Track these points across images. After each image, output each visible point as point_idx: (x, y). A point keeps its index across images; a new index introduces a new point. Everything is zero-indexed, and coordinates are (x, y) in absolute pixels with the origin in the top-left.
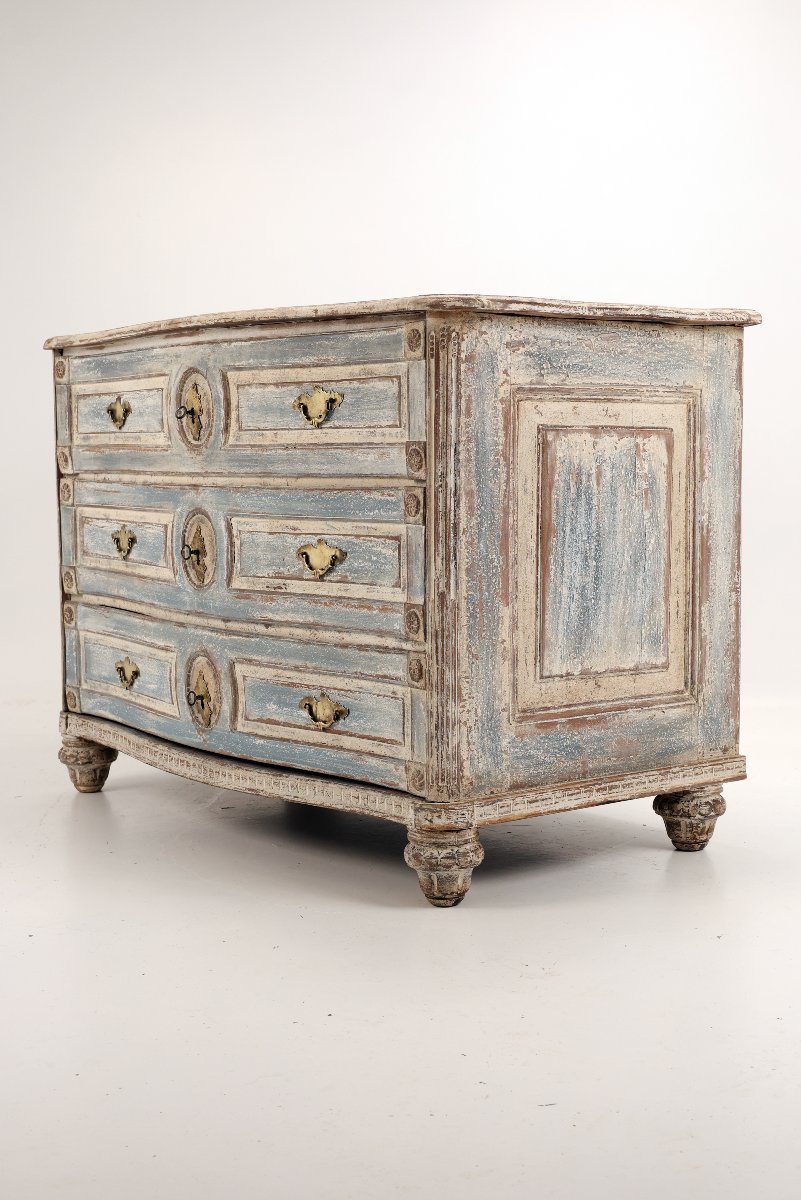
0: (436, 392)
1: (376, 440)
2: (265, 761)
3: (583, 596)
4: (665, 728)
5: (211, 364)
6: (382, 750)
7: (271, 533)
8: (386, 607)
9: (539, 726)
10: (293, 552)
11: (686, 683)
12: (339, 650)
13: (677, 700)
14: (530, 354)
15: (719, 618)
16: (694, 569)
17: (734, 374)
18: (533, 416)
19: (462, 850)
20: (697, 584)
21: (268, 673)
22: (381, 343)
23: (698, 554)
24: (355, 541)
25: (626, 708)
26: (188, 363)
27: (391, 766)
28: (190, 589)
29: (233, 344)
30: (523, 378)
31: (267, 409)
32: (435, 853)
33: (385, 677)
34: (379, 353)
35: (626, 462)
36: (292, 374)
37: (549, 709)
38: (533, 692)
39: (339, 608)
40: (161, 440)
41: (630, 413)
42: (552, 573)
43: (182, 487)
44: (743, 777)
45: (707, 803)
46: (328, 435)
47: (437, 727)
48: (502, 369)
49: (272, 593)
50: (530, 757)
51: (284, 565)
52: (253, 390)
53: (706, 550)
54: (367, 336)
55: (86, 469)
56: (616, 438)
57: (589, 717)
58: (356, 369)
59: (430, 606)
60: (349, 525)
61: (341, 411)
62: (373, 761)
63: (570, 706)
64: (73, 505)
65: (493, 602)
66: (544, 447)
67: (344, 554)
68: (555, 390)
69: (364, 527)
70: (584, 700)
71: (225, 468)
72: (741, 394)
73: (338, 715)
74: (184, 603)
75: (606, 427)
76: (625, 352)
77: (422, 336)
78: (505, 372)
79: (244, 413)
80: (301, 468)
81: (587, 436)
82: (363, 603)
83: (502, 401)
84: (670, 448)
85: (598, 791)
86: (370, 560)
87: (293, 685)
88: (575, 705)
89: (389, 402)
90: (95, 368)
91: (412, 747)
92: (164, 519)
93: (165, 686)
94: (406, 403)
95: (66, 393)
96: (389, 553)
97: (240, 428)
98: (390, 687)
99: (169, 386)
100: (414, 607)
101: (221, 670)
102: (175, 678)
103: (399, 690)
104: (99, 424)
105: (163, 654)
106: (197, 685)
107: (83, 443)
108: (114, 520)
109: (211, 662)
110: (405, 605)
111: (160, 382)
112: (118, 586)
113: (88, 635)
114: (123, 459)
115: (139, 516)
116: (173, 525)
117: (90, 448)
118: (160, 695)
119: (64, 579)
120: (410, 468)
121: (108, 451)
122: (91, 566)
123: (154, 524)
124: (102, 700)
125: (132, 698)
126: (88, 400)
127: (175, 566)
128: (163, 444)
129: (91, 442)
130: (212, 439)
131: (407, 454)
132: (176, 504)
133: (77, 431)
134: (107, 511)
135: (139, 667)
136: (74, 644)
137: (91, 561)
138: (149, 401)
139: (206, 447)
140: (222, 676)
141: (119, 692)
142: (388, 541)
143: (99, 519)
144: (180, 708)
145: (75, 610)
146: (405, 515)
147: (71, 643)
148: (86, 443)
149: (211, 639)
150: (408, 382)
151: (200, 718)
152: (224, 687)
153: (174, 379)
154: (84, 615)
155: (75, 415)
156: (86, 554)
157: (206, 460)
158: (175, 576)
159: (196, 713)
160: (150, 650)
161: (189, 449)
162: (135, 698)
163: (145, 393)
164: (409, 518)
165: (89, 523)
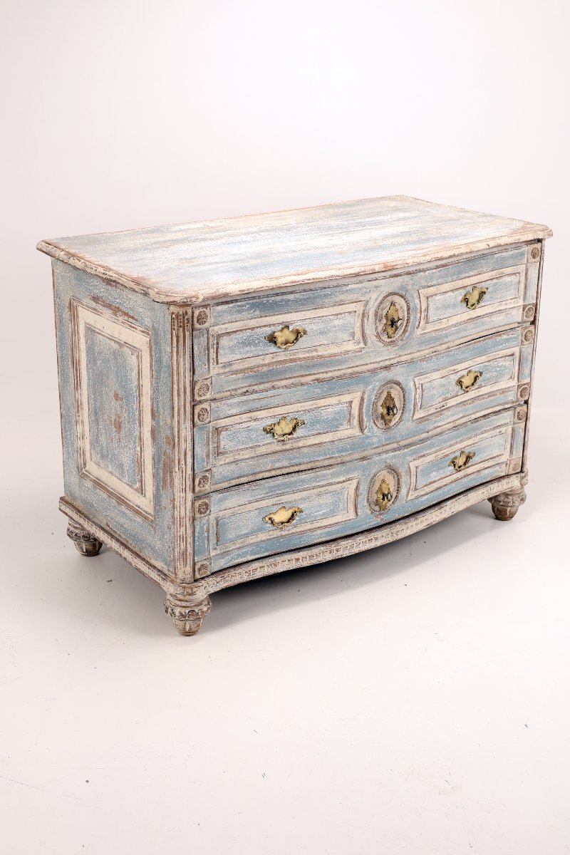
1: (503, 307)
5: (409, 288)
6: (491, 463)
7: (442, 378)
8: (503, 391)
10: (454, 383)
12: (474, 424)
21: (431, 458)
22: (513, 257)
24: (487, 364)
26: (387, 290)
27: (497, 468)
28: (379, 433)
29: (427, 273)
31: (446, 307)
33: (499, 426)
34: (511, 262)
36: (460, 283)
39: (477, 402)
40: (351, 346)
43: (374, 371)
46: (479, 311)
49: (441, 410)
51: (449, 393)
52: (438, 298)
54: (504, 255)
55: (227, 389)
58: (494, 273)
60: (484, 357)
61: (486, 296)
62: (487, 471)
64: (210, 422)
67: (481, 373)
69: (491, 356)
71: (416, 348)
73: (468, 458)
74: (373, 444)
77: (540, 250)
79: (431, 312)
82: (491, 394)
86: (496, 371)
87: (447, 455)
89: (513, 287)
90: (249, 309)
91: (511, 452)
92: (346, 398)
93: (341, 505)
94: (522, 285)
95: (206, 336)
96: (507, 363)
97: (427, 322)
98: (498, 430)
99: (367, 308)
100: (525, 384)
101: (402, 471)
102: (357, 495)
103: (503, 429)
104: (252, 350)
105: (339, 486)
106: (380, 489)
107: (221, 371)
108: (266, 418)
109: (393, 470)
110: (518, 386)
111: (351, 307)
112: (273, 462)
113: (221, 514)
114: (292, 369)
115: (307, 405)
116: (362, 399)
117: (236, 372)
118: (333, 513)
119: (200, 482)
120: (525, 318)
121: (265, 369)
122: (227, 462)
123: (332, 405)
124: (240, 552)
125: (283, 533)
126: (233, 336)
127: (365, 424)
128: (355, 348)
129: (235, 367)
130: (407, 334)
131: (523, 311)
132: (367, 384)
133: (217, 363)
134: (253, 414)
135: (301, 506)
136: (205, 527)
137: (227, 458)
138: (337, 322)
139: (402, 340)
140: (403, 474)
141: (263, 536)
142: (507, 358)
143: (242, 423)
144: (359, 510)
145: (210, 501)
146: (522, 341)
147: (202, 528)
148: (227, 370)
149: (394, 457)
150: (526, 274)
151: (377, 508)
152: (404, 479)
153: (372, 303)
154: (221, 500)
155: (211, 350)
156: (223, 454)
157: (400, 348)
158: (362, 430)
159: (373, 506)
160: (319, 489)
161: (386, 344)
162: (288, 531)
163: (332, 317)
164: (526, 343)
165: (227, 430)
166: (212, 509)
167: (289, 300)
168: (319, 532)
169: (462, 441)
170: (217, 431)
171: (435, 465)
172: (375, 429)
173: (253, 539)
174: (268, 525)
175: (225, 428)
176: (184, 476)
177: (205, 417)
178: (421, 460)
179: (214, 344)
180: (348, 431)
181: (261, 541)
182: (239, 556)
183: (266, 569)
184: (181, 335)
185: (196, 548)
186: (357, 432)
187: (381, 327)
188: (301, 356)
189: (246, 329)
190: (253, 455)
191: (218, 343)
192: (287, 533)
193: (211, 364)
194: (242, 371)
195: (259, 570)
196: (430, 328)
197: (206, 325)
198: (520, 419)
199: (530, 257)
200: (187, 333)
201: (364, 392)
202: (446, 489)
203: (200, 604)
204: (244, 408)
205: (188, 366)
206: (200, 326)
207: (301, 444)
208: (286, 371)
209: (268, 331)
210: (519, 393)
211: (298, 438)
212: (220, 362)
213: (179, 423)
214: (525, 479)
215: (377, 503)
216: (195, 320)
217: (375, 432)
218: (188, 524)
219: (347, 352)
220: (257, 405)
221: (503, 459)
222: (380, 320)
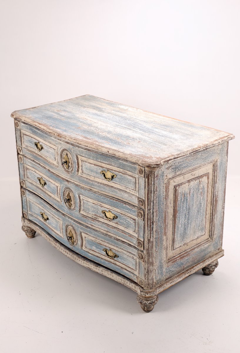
0: (148, 188)
1: (127, 191)
3: (185, 226)
4: (204, 250)
5: (72, 151)
6: (129, 269)
7: (93, 203)
8: (131, 236)
9: (172, 262)
10: (100, 211)
11: (209, 236)
13: (207, 242)
14: (173, 169)
15: (219, 216)
16: (213, 207)
17: (226, 151)
18: (172, 184)
19: (153, 301)
20: (214, 211)
21: (93, 239)
22: (130, 166)
23: (214, 203)
24: (121, 215)
25: (194, 249)
26: (64, 147)
27: (132, 275)
28: (66, 208)
29: (80, 149)
30: (170, 176)
31: (92, 171)
32: (146, 303)
33: (130, 252)
34: (129, 169)
35: (197, 187)
36: (100, 164)
37: (175, 256)
38: (171, 253)
39: (115, 230)
40: (55, 163)
41: (198, 173)
42: (177, 223)
43: (63, 179)
44: (223, 255)
45: (214, 265)
46: (111, 183)
47: (147, 273)
48: (165, 175)
49: (94, 219)
50: (171, 270)
51: (98, 213)
52: (87, 163)
53: (216, 201)
54: (125, 163)
55: (26, 155)
56: (194, 181)
57: (185, 255)
58: (121, 170)
59: (145, 242)
60: (118, 210)
61: (116, 179)
62: (126, 271)
63: (180, 253)
64: (23, 163)
65: (162, 236)
66: (175, 191)
67: (117, 217)
68: (179, 175)
69: (123, 212)
70: (184, 250)
72: (227, 157)
73: (115, 256)
74: (65, 210)
75: (192, 179)
76: (198, 158)
77: (144, 172)
78: (166, 176)
79: (84, 168)
81: (187, 184)
82: (123, 231)
83: (165, 184)
84: (208, 178)
85: (187, 273)
86: (125, 222)
87: (101, 244)
88: (182, 253)
89: (132, 183)
90: (29, 129)
92: (56, 184)
94: (137, 186)
95: (19, 132)
97: (83, 172)
99: (58, 151)
100: (140, 240)
102: (62, 228)
103: (134, 257)
104: (31, 145)
105: (57, 219)
106: (70, 233)
108: (38, 174)
109: (74, 229)
110: (137, 239)
111: (54, 147)
113: (30, 200)
116: (60, 188)
119: (22, 183)
120: (139, 204)
121: (35, 155)
123: (53, 184)
126: (27, 136)
129: (29, 148)
130: (73, 171)
131: (138, 200)
132: (61, 183)
133: (24, 144)
134: (35, 170)
135: (49, 217)
137: (29, 180)
138: (50, 150)
139: (71, 173)
140: (78, 234)
143: (32, 171)
144: (64, 236)
145: (26, 192)
146: (138, 216)
147: (24, 200)
148: (27, 148)
149: (74, 223)
150: (139, 181)
152: (79, 237)
157: (71, 176)
161: (65, 171)
163: (49, 147)
164: (140, 218)
165: (29, 170)
166: (27, 196)
167: (38, 133)
169: (108, 243)
170: (27, 169)
171: (94, 243)
174: (41, 216)
178: (87, 235)
179: (22, 136)
180: (58, 199)
182: (35, 220)
185: (24, 206)
189: (30, 136)
190: (36, 185)
199: (139, 172)
202: (99, 259)
204: (32, 166)
206: (17, 127)
207: (47, 192)
208: (40, 159)
209: (35, 141)
210: (138, 243)
211: (46, 189)
216: (15, 124)
217: (65, 206)
219: (54, 165)
221: (136, 273)
222: (63, 159)
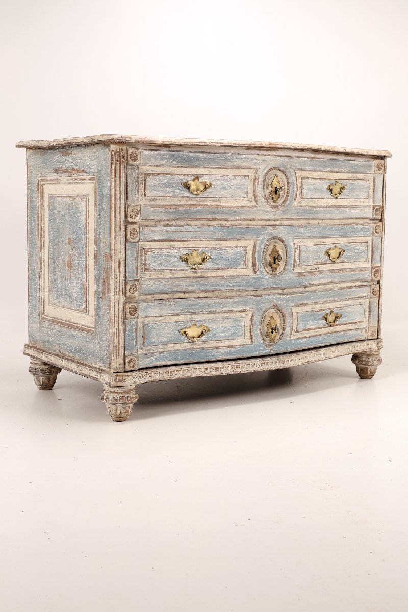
1: (358, 204)
2: (306, 348)
5: (288, 167)
6: (354, 327)
7: (315, 245)
8: (361, 270)
10: (324, 252)
12: (340, 291)
21: (308, 308)
22: (363, 166)
24: (348, 245)
26: (272, 165)
27: (359, 332)
28: (268, 277)
29: (301, 159)
31: (316, 190)
33: (359, 297)
34: (362, 170)
36: (326, 175)
39: (341, 274)
40: (245, 202)
43: (263, 227)
46: (339, 202)
49: (314, 272)
51: (320, 259)
54: (357, 163)
55: (152, 218)
58: (350, 175)
60: (345, 239)
61: (345, 191)
62: (350, 332)
64: (139, 241)
67: (344, 251)
69: (351, 239)
71: (294, 216)
73: (336, 318)
74: (264, 285)
77: (383, 166)
79: (305, 191)
80: (329, 216)
82: (352, 270)
86: (355, 252)
87: (320, 310)
89: (365, 189)
90: (169, 158)
91: (369, 321)
92: (243, 243)
93: (240, 330)
94: (371, 190)
95: (137, 171)
96: (363, 248)
97: (302, 198)
98: (358, 301)
99: (257, 175)
100: (377, 267)
101: (286, 312)
102: (252, 324)
103: (362, 301)
104: (171, 192)
105: (238, 314)
106: (270, 324)
107: (148, 203)
108: (181, 248)
109: (279, 310)
110: (372, 267)
111: (246, 172)
112: (187, 285)
113: (147, 320)
114: (201, 212)
115: (213, 244)
116: (255, 247)
117: (159, 206)
118: (233, 336)
119: (130, 288)
120: (375, 216)
121: (181, 208)
122: (152, 277)
123: (233, 247)
124: (162, 355)
125: (195, 347)
126: (157, 177)
127: (257, 267)
128: (248, 205)
129: (158, 202)
130: (287, 202)
131: (373, 209)
132: (258, 235)
133: (145, 195)
134: (172, 243)
135: (210, 326)
136: (134, 328)
137: (151, 274)
138: (235, 182)
139: (284, 206)
140: (287, 315)
141: (179, 347)
142: (363, 244)
143: (163, 249)
144: (254, 339)
145: (138, 306)
146: (373, 233)
147: (131, 327)
148: (152, 203)
149: (280, 299)
150: (374, 182)
151: (267, 339)
152: (288, 319)
153: (261, 172)
154: (147, 308)
155: (141, 185)
156: (149, 270)
157: (282, 213)
158: (255, 272)
159: (264, 337)
160: (223, 315)
161: (271, 207)
162: (199, 345)
163: (231, 177)
164: (376, 234)
165: (152, 251)
166: (140, 314)
167: (198, 158)
168: (222, 350)
169: (331, 302)
170: (145, 251)
171: (311, 316)
172: (265, 273)
173: (170, 347)
174: (183, 337)
175: (151, 250)
176: (118, 281)
177: (135, 236)
178: (301, 308)
179: (142, 180)
180: (245, 271)
181: (178, 350)
182: (160, 359)
183: (181, 374)
184: (118, 167)
185: (127, 344)
186: (251, 272)
187: (267, 193)
188: (208, 203)
189: (167, 174)
190: (171, 276)
191: (145, 180)
192: (197, 347)
193: (140, 196)
194: (163, 206)
195: (176, 372)
196: (304, 203)
197: (137, 163)
198: (374, 295)
199: (376, 169)
200: (123, 166)
201: (256, 242)
202: (321, 338)
203: (128, 392)
204: (165, 237)
205: (123, 192)
206: (133, 163)
207: (208, 274)
208: (196, 213)
209: (183, 179)
210: (373, 274)
211: (206, 269)
212: (147, 195)
213: (115, 237)
214: (381, 343)
215: (267, 335)
216: (129, 156)
217: (265, 275)
218: (120, 322)
219: (242, 206)
220: (175, 236)
221: (364, 325)
222: (267, 187)
